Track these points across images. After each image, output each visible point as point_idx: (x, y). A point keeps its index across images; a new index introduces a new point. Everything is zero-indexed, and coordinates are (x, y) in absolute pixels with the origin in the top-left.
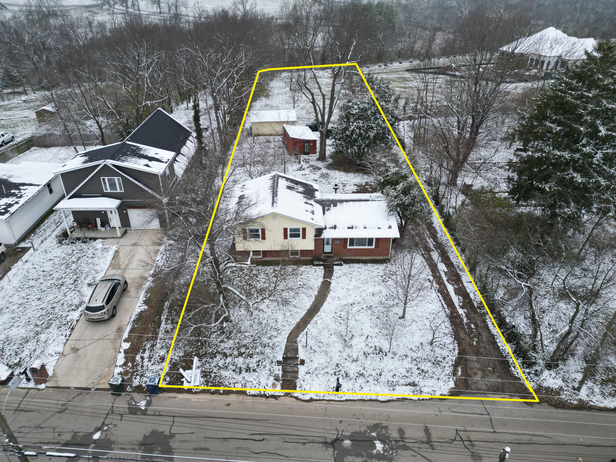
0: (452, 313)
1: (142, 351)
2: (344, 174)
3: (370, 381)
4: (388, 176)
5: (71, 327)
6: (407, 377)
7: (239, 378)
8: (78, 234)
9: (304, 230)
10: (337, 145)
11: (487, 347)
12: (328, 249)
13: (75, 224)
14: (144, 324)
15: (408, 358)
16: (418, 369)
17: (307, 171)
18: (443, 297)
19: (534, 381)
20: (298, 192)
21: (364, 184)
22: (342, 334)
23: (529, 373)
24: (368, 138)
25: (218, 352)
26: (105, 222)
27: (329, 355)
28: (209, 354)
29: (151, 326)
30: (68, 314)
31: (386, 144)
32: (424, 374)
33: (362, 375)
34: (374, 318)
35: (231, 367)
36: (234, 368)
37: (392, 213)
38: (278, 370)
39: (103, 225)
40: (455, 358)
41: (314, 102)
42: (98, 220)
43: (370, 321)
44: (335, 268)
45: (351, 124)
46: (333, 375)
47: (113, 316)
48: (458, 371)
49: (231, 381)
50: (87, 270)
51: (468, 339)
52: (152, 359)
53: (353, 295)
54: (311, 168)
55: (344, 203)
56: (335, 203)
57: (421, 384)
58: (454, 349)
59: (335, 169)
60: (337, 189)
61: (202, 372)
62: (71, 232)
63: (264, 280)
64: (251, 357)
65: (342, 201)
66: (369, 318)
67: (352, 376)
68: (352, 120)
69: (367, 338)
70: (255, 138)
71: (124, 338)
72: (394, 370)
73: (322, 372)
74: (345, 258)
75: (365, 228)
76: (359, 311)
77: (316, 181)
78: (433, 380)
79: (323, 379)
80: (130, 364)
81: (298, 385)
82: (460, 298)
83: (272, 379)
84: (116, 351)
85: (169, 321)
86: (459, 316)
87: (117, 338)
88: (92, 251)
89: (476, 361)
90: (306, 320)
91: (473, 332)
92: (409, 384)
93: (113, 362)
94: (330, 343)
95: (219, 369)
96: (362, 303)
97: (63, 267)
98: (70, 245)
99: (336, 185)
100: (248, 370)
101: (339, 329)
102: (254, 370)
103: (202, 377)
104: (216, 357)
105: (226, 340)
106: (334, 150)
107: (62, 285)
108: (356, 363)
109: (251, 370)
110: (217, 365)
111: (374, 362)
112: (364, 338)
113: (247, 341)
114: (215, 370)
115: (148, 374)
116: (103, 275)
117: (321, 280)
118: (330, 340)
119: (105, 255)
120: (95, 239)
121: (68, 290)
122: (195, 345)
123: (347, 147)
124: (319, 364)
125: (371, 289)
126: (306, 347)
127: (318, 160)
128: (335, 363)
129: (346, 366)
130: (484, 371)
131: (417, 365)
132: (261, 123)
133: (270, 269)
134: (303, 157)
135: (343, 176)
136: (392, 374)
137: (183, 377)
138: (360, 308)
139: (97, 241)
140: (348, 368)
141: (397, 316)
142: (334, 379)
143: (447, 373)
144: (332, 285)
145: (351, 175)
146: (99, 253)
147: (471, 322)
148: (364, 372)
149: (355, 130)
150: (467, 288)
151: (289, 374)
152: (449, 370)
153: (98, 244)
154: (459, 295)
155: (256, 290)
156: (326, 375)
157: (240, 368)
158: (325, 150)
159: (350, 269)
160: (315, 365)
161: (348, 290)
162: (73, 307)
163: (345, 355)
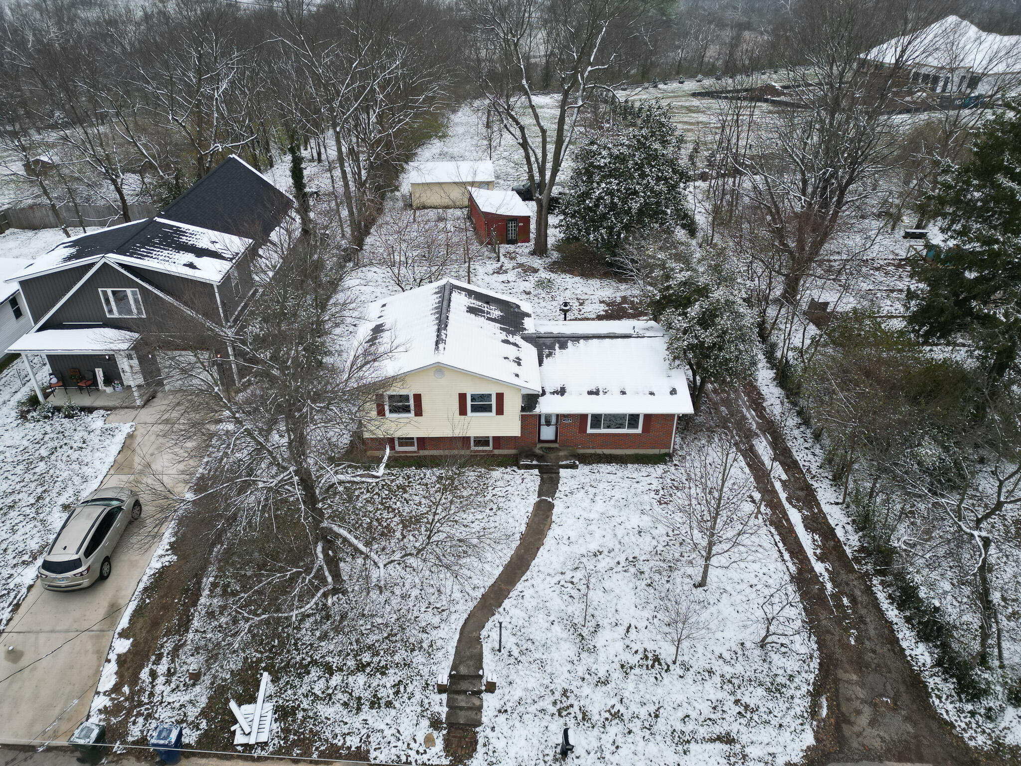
0: (800, 571)
1: (154, 657)
2: (581, 280)
3: (634, 730)
4: (669, 287)
5: (15, 602)
6: (714, 722)
7: (356, 722)
8: (58, 399)
9: (500, 397)
10: (568, 226)
11: (879, 649)
12: (548, 433)
13: (54, 380)
14: (166, 596)
15: (714, 677)
16: (737, 702)
17: (511, 276)
18: (780, 534)
19: (984, 732)
20: (489, 319)
21: (619, 300)
22: (576, 621)
23: (973, 714)
24: (628, 212)
25: (314, 662)
26: (113, 376)
27: (548, 669)
28: (294, 666)
29: (180, 600)
30: (13, 572)
31: (662, 224)
32: (748, 715)
33: (617, 715)
34: (642, 584)
35: (340, 696)
36: (345, 698)
37: (677, 362)
38: (439, 705)
39: (108, 381)
40: (813, 676)
41: (525, 145)
42: (99, 373)
43: (633, 592)
44: (563, 472)
45: (595, 185)
46: (556, 717)
47: (103, 578)
48: (821, 707)
49: (337, 731)
50: (65, 475)
51: (837, 631)
52: (174, 678)
53: (598, 533)
54: (520, 270)
55: (582, 341)
56: (562, 341)
57: (744, 739)
58: (811, 657)
59: (564, 271)
60: (568, 311)
61: (276, 710)
62: (46, 396)
63: (417, 499)
64: (383, 674)
65: (576, 338)
66: (631, 585)
67: (595, 718)
68: (597, 178)
69: (628, 631)
70: (418, 213)
71: (119, 629)
72: (685, 705)
73: (533, 709)
74: (581, 451)
75: (623, 393)
76: (612, 569)
77: (529, 293)
78: (769, 729)
79: (534, 727)
80: (126, 689)
81: (481, 741)
82: (817, 537)
83: (425, 723)
84: (99, 658)
85: (218, 590)
86: (816, 577)
87: (105, 627)
88: (81, 434)
89: (857, 683)
90: (501, 589)
91: (847, 616)
92: (719, 739)
93: (91, 683)
94: (549, 642)
95: (313, 702)
96: (616, 550)
97: (20, 469)
98: (41, 423)
99: (566, 304)
100: (375, 703)
101: (570, 610)
102: (389, 704)
103: (276, 720)
104: (308, 673)
105: (332, 634)
106: (562, 235)
107: (11, 507)
108: (604, 688)
109: (383, 702)
110: (310, 693)
111: (642, 686)
112: (622, 630)
113: (375, 638)
114: (305, 705)
115: (163, 714)
116: (95, 486)
117: (534, 499)
118: (549, 635)
119: (108, 441)
120: (90, 410)
121: (21, 518)
122: (268, 643)
123: (588, 229)
124: (526, 689)
125: (635, 520)
126: (500, 651)
127: (533, 253)
128: (560, 689)
129: (584, 694)
130: (875, 706)
131: (733, 693)
132: (428, 184)
133: (430, 475)
134: (504, 248)
135: (579, 285)
136: (680, 714)
137: (235, 721)
138: (613, 563)
139: (95, 414)
140: (588, 700)
141: (688, 580)
142: (556, 726)
143: (799, 713)
144: (555, 511)
145: (595, 283)
146: (94, 439)
147: (842, 593)
148: (623, 710)
149: (602, 198)
150: (829, 517)
151: (462, 713)
152: (801, 705)
153: (96, 421)
154: (813, 531)
155: (402, 522)
156: (541, 715)
157: (359, 698)
158: (546, 236)
159: (593, 477)
160: (518, 693)
161: (589, 522)
162: (26, 557)
163: (581, 670)
